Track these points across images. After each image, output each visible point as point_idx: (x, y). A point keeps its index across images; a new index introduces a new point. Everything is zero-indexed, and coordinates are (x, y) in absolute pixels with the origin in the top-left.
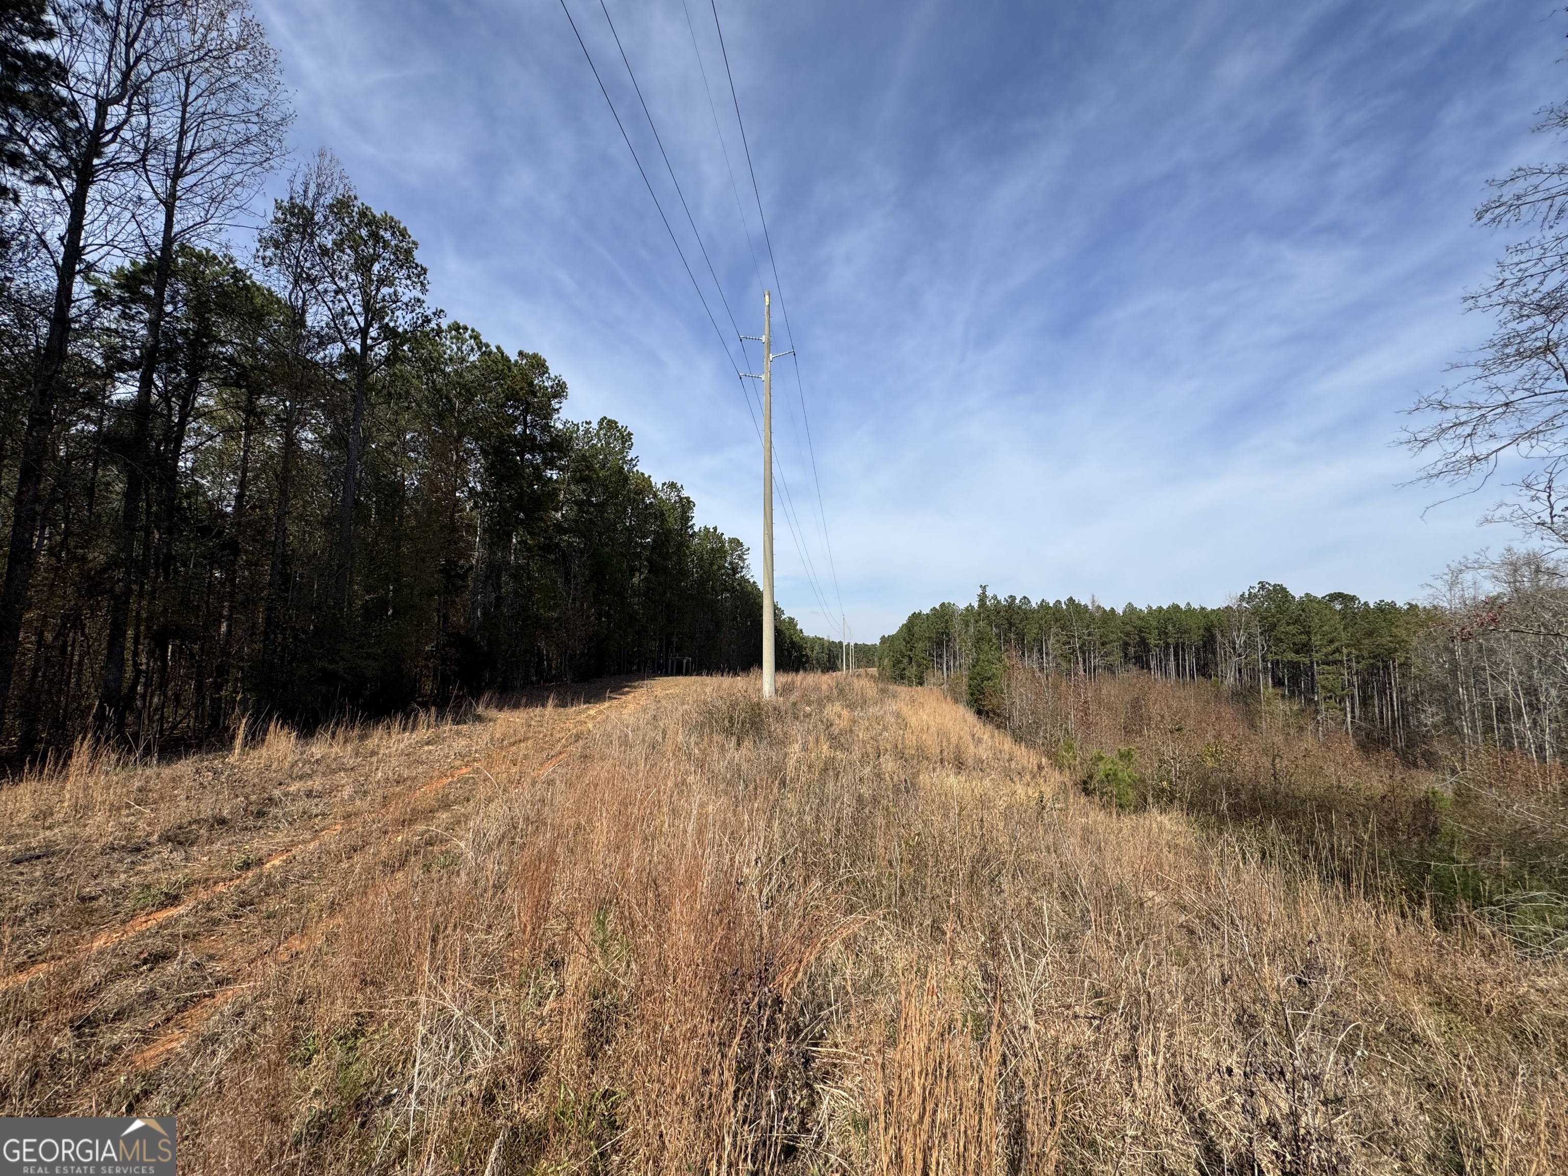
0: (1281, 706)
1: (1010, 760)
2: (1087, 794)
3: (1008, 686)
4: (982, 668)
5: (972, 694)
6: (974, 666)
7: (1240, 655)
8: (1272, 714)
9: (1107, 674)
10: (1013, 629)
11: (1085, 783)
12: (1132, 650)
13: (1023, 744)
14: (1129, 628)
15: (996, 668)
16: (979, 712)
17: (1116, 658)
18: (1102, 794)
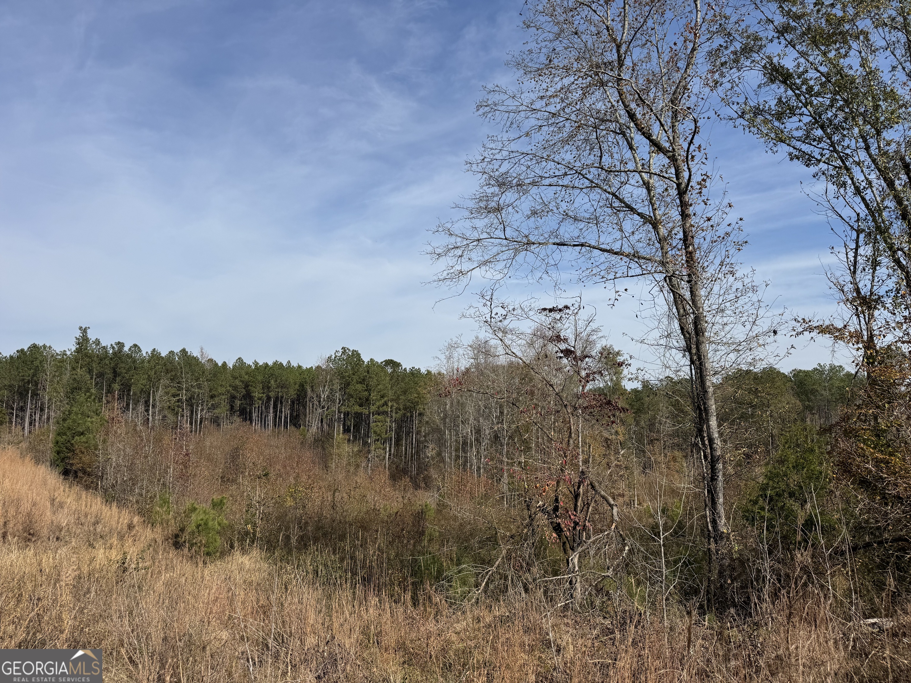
0: (347, 448)
1: (97, 523)
2: (177, 548)
3: (104, 441)
4: (74, 421)
5: (58, 453)
6: (64, 420)
7: (323, 407)
8: (339, 455)
9: (213, 427)
10: (118, 379)
11: (177, 536)
12: (238, 403)
13: (114, 504)
14: (237, 382)
15: (92, 422)
16: (66, 473)
17: (223, 411)
18: (192, 545)
